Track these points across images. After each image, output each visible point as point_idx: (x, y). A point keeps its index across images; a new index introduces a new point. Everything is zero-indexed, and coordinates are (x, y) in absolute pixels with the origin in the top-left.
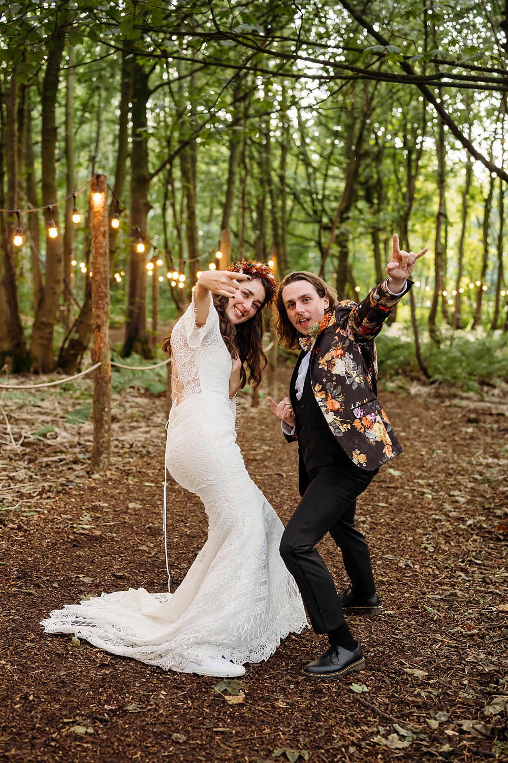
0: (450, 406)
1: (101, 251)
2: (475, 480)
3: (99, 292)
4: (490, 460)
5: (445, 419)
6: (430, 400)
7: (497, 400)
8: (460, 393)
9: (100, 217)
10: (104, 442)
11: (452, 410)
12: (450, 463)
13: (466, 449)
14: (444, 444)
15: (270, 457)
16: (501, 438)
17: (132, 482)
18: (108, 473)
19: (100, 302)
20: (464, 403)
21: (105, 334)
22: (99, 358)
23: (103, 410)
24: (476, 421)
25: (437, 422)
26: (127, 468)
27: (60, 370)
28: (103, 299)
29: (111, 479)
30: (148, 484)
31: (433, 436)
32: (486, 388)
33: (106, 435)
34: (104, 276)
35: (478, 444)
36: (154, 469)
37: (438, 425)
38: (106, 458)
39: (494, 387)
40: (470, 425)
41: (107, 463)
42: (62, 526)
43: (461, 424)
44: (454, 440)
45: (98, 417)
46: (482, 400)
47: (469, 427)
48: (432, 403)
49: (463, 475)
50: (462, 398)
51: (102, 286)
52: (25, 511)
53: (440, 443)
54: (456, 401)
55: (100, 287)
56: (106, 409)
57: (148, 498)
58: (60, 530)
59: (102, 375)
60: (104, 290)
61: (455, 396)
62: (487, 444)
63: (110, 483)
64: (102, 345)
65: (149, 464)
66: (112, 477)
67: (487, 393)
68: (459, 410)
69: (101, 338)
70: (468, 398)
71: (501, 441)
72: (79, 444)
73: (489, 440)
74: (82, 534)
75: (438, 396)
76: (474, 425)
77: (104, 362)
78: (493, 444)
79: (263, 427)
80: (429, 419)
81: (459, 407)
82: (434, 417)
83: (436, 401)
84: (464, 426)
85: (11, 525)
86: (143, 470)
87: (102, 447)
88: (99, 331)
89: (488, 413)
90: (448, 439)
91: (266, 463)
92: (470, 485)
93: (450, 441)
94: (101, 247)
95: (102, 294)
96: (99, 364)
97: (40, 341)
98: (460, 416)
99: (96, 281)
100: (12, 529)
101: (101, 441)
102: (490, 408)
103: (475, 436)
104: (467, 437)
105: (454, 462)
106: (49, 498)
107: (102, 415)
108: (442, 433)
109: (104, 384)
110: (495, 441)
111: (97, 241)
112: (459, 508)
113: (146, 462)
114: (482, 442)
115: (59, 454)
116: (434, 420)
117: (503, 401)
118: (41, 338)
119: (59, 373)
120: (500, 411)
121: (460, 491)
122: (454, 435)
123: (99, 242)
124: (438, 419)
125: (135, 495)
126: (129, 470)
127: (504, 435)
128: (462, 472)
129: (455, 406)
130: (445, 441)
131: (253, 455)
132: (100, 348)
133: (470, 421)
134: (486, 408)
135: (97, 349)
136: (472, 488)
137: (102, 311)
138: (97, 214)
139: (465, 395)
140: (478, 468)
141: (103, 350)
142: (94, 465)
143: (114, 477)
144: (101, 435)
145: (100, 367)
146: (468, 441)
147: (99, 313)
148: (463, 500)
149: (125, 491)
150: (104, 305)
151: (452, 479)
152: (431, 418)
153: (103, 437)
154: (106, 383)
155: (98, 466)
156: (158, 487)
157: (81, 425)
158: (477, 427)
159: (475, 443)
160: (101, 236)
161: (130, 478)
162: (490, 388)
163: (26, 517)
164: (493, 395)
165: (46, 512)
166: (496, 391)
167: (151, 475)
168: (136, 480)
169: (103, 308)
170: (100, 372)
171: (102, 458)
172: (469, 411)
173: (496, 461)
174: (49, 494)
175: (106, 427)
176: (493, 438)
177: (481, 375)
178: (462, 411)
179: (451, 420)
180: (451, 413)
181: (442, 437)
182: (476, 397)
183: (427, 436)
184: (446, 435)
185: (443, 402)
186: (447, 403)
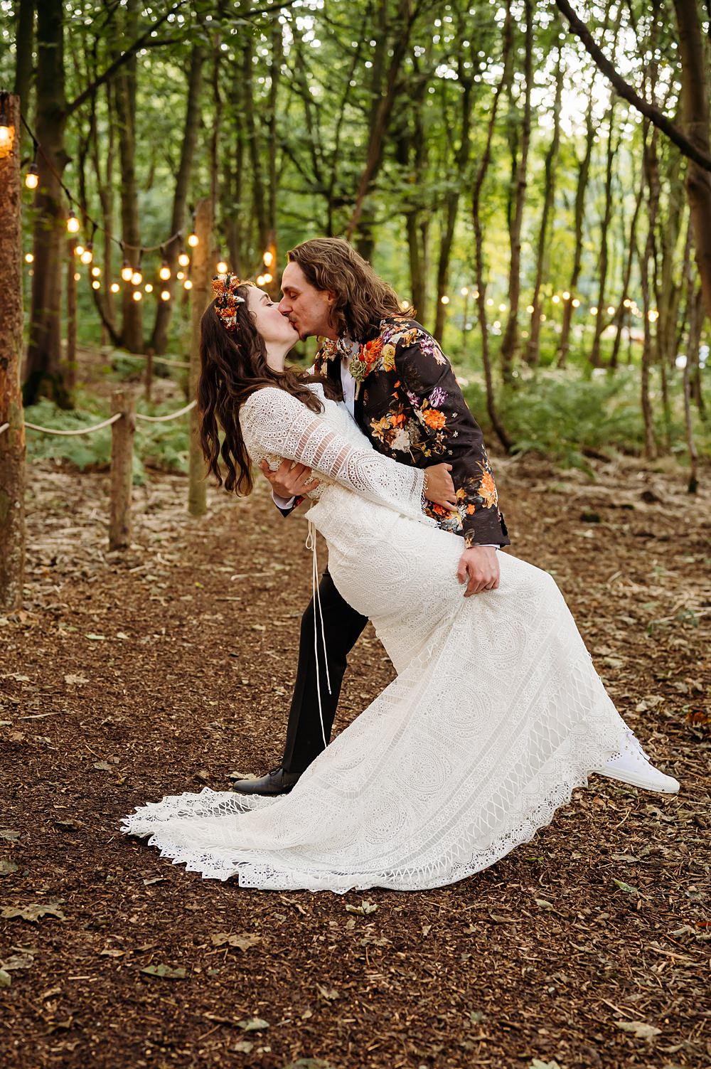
0: (546, 492)
1: (9, 228)
2: (625, 626)
4: (636, 588)
5: (545, 514)
6: (513, 481)
7: (614, 482)
8: (555, 470)
9: (6, 169)
10: (13, 561)
11: (551, 498)
12: (576, 594)
13: (592, 568)
14: (555, 558)
15: (288, 584)
16: (642, 549)
17: (65, 633)
18: (23, 616)
19: (6, 318)
20: (567, 487)
21: (15, 374)
22: (6, 416)
23: (12, 505)
24: (595, 519)
25: (534, 520)
26: (54, 605)
28: (11, 313)
29: (28, 627)
30: (92, 636)
31: (535, 544)
32: (593, 463)
33: (17, 548)
34: (13, 272)
35: (607, 559)
36: (100, 607)
37: (537, 524)
38: (17, 587)
39: (607, 460)
40: (586, 524)
41: (18, 596)
43: (571, 523)
44: (570, 552)
45: (4, 518)
46: (590, 482)
47: (586, 529)
48: (517, 487)
49: (602, 616)
50: (562, 479)
51: (11, 291)
53: (549, 556)
54: (554, 484)
55: (7, 292)
56: (18, 505)
57: (97, 664)
59: (10, 446)
60: (14, 297)
61: (549, 475)
62: (621, 558)
63: (27, 635)
64: (10, 394)
65: (89, 598)
66: (29, 623)
67: (596, 469)
68: (562, 499)
69: (8, 381)
70: (569, 479)
71: (643, 554)
73: (622, 551)
75: (524, 474)
76: (593, 524)
77: (13, 423)
78: (631, 558)
80: (520, 514)
81: (560, 493)
82: (528, 511)
83: (524, 483)
84: (577, 527)
86: (82, 609)
87: (10, 569)
88: (6, 369)
89: (605, 503)
90: (560, 550)
91: (283, 595)
92: (621, 635)
93: (564, 553)
94: (10, 223)
95: (10, 305)
96: (6, 426)
98: (565, 509)
99: (0, 281)
101: (9, 559)
102: (607, 495)
103: (599, 544)
104: (589, 546)
105: (584, 593)
107: (9, 514)
108: (548, 537)
109: (13, 461)
110: (633, 554)
112: (616, 680)
113: (83, 593)
114: (613, 555)
116: (529, 516)
117: (623, 483)
120: (625, 502)
121: (609, 646)
122: (567, 542)
123: (5, 213)
124: (534, 515)
125: (73, 658)
126: (57, 609)
127: (644, 543)
128: (600, 611)
129: (554, 492)
130: (555, 553)
131: (259, 579)
132: (6, 400)
133: (585, 518)
134: (602, 496)
135: (1, 400)
136: (624, 641)
137: (10, 333)
138: (1, 163)
139: (565, 473)
140: (622, 603)
141: (12, 402)
143: (34, 623)
144: (8, 549)
145: (7, 433)
146: (592, 554)
147: (5, 338)
148: (617, 664)
149: (55, 650)
150: (13, 324)
151: (589, 624)
152: (524, 513)
153: (11, 553)
154: (17, 460)
155: (3, 602)
156: (110, 642)
158: (597, 529)
159: (602, 557)
160: (9, 202)
161: (62, 625)
162: (599, 462)
164: (607, 474)
166: (610, 468)
167: (96, 618)
168: (71, 629)
169: (12, 330)
170: (7, 441)
171: (10, 589)
172: (578, 500)
173: (644, 589)
175: (18, 534)
176: (629, 547)
177: (586, 442)
178: (567, 501)
179: (555, 515)
180: (552, 504)
181: (550, 546)
182: (581, 477)
183: (526, 545)
184: (555, 543)
185: (534, 485)
186: (541, 487)
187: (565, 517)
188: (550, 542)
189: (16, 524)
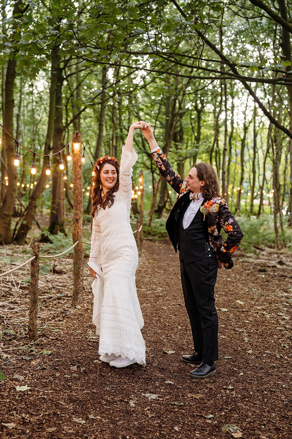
0: (243, 262)
1: (79, 176)
2: (286, 306)
3: (77, 200)
4: (285, 294)
5: (246, 270)
7: (267, 258)
8: (244, 254)
9: (78, 157)
10: (80, 287)
11: (246, 264)
12: (266, 296)
13: (268, 288)
14: (254, 285)
15: (167, 294)
16: (284, 281)
18: (85, 305)
19: (78, 206)
20: (251, 260)
21: (81, 224)
22: (77, 238)
23: (79, 268)
24: (264, 271)
25: (243, 272)
27: (15, 242)
29: (88, 309)
31: (246, 280)
32: (258, 251)
33: (81, 283)
34: (80, 191)
35: (272, 285)
37: (243, 273)
38: (81, 296)
39: (263, 250)
40: (261, 273)
41: (81, 299)
42: (80, 338)
43: (256, 273)
44: (258, 283)
45: (77, 272)
46: (258, 258)
47: (262, 275)
49: (277, 303)
50: (248, 257)
51: (79, 197)
52: (53, 329)
54: (246, 259)
56: (81, 268)
58: (80, 340)
60: (80, 199)
61: (243, 256)
62: (277, 284)
64: (79, 231)
66: (89, 307)
67: (259, 253)
68: (250, 264)
69: (78, 227)
70: (250, 257)
71: (284, 283)
72: (54, 288)
73: (277, 282)
74: (93, 342)
76: (264, 273)
77: (80, 241)
78: (280, 284)
79: (149, 276)
80: (237, 270)
81: (248, 262)
84: (259, 274)
85: (51, 337)
87: (79, 290)
88: (77, 223)
89: (265, 265)
90: (255, 282)
91: (167, 298)
92: (285, 309)
94: (79, 174)
95: (79, 202)
96: (78, 242)
97: (3, 225)
98: (252, 268)
99: (76, 194)
100: (53, 339)
101: (79, 286)
102: (266, 263)
103: (268, 279)
104: (265, 280)
105: (268, 296)
106: (60, 321)
107: (79, 271)
108: (249, 277)
110: (281, 282)
111: (76, 170)
112: (288, 323)
114: (274, 283)
115: (47, 294)
117: (270, 258)
118: (4, 223)
119: (14, 244)
120: (272, 265)
121: (282, 313)
122: (256, 279)
123: (77, 171)
127: (284, 279)
128: (275, 302)
129: (246, 262)
130: (253, 283)
131: (156, 292)
132: (78, 233)
133: (260, 271)
134: (264, 263)
135: (76, 233)
136: (287, 311)
137: (79, 211)
138: (76, 155)
139: (248, 255)
140: (282, 299)
141: (79, 233)
142: (74, 300)
144: (78, 283)
145: (78, 244)
146: (267, 283)
147: (77, 212)
148: (287, 318)
150: (80, 208)
151: (273, 306)
154: (81, 253)
155: (77, 301)
157: (45, 276)
158: (265, 274)
159: (271, 284)
162: (260, 251)
163: (56, 332)
164: (263, 255)
165: (65, 329)
166: (264, 253)
170: (78, 247)
172: (255, 264)
173: (288, 294)
174: (59, 318)
175: (81, 278)
176: (279, 281)
177: (255, 243)
178: (251, 265)
179: (249, 270)
180: (246, 266)
181: (251, 280)
182: (255, 256)
183: (242, 280)
184: (252, 279)
185: (238, 260)
186: (241, 260)
187: (252, 270)
188: (250, 279)
189: (81, 275)
